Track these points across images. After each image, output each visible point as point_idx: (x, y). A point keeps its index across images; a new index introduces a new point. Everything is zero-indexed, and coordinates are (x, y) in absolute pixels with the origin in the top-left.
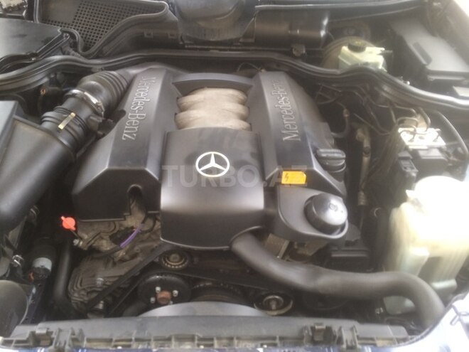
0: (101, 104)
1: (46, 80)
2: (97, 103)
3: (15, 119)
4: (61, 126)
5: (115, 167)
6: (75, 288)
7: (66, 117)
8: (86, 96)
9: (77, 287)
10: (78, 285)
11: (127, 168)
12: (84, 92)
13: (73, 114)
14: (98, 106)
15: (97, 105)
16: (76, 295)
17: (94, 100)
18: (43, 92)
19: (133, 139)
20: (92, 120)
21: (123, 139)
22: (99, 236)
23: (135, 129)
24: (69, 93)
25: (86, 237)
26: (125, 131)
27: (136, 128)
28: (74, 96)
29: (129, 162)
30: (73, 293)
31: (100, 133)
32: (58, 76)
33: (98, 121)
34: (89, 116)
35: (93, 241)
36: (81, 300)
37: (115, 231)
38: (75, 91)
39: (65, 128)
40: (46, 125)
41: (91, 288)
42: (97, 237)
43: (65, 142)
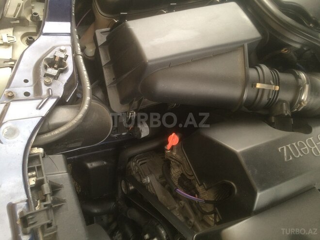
0: (304, 105)
1: (298, 46)
2: (303, 101)
3: (243, 46)
4: (259, 86)
5: (243, 160)
6: (138, 161)
7: (271, 84)
8: (304, 88)
9: (139, 162)
10: (140, 163)
11: (249, 172)
12: (308, 83)
13: (277, 88)
14: (301, 104)
15: (300, 102)
16: (134, 164)
17: (304, 97)
18: (284, 51)
19: (286, 159)
20: (282, 105)
21: (280, 149)
22: (180, 164)
23: (297, 154)
24: (297, 72)
25: (174, 154)
26: (289, 146)
27: (300, 154)
28: (298, 77)
29: (256, 171)
30: (134, 162)
31: (273, 119)
32: (308, 52)
33: (284, 112)
34: (284, 101)
35: (173, 160)
36: (132, 169)
37: (188, 177)
38: (303, 75)
39: (259, 89)
40: (253, 73)
41: (141, 173)
42: (178, 163)
43: (245, 96)
